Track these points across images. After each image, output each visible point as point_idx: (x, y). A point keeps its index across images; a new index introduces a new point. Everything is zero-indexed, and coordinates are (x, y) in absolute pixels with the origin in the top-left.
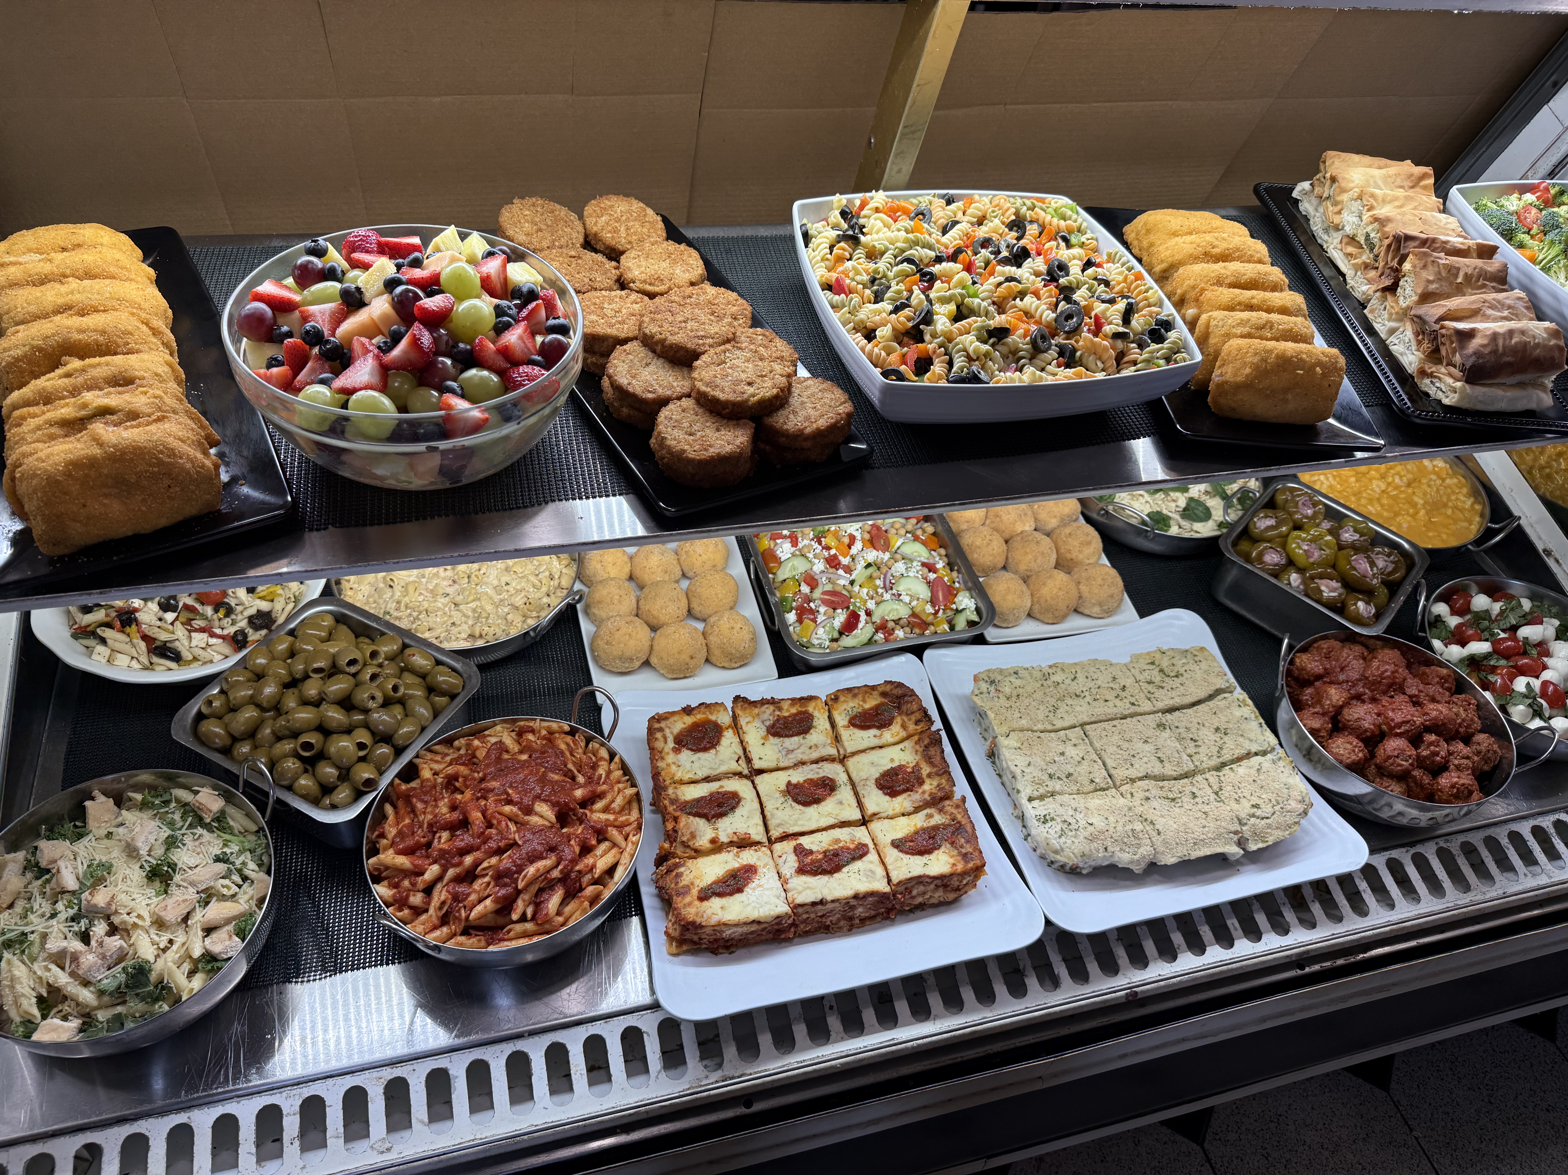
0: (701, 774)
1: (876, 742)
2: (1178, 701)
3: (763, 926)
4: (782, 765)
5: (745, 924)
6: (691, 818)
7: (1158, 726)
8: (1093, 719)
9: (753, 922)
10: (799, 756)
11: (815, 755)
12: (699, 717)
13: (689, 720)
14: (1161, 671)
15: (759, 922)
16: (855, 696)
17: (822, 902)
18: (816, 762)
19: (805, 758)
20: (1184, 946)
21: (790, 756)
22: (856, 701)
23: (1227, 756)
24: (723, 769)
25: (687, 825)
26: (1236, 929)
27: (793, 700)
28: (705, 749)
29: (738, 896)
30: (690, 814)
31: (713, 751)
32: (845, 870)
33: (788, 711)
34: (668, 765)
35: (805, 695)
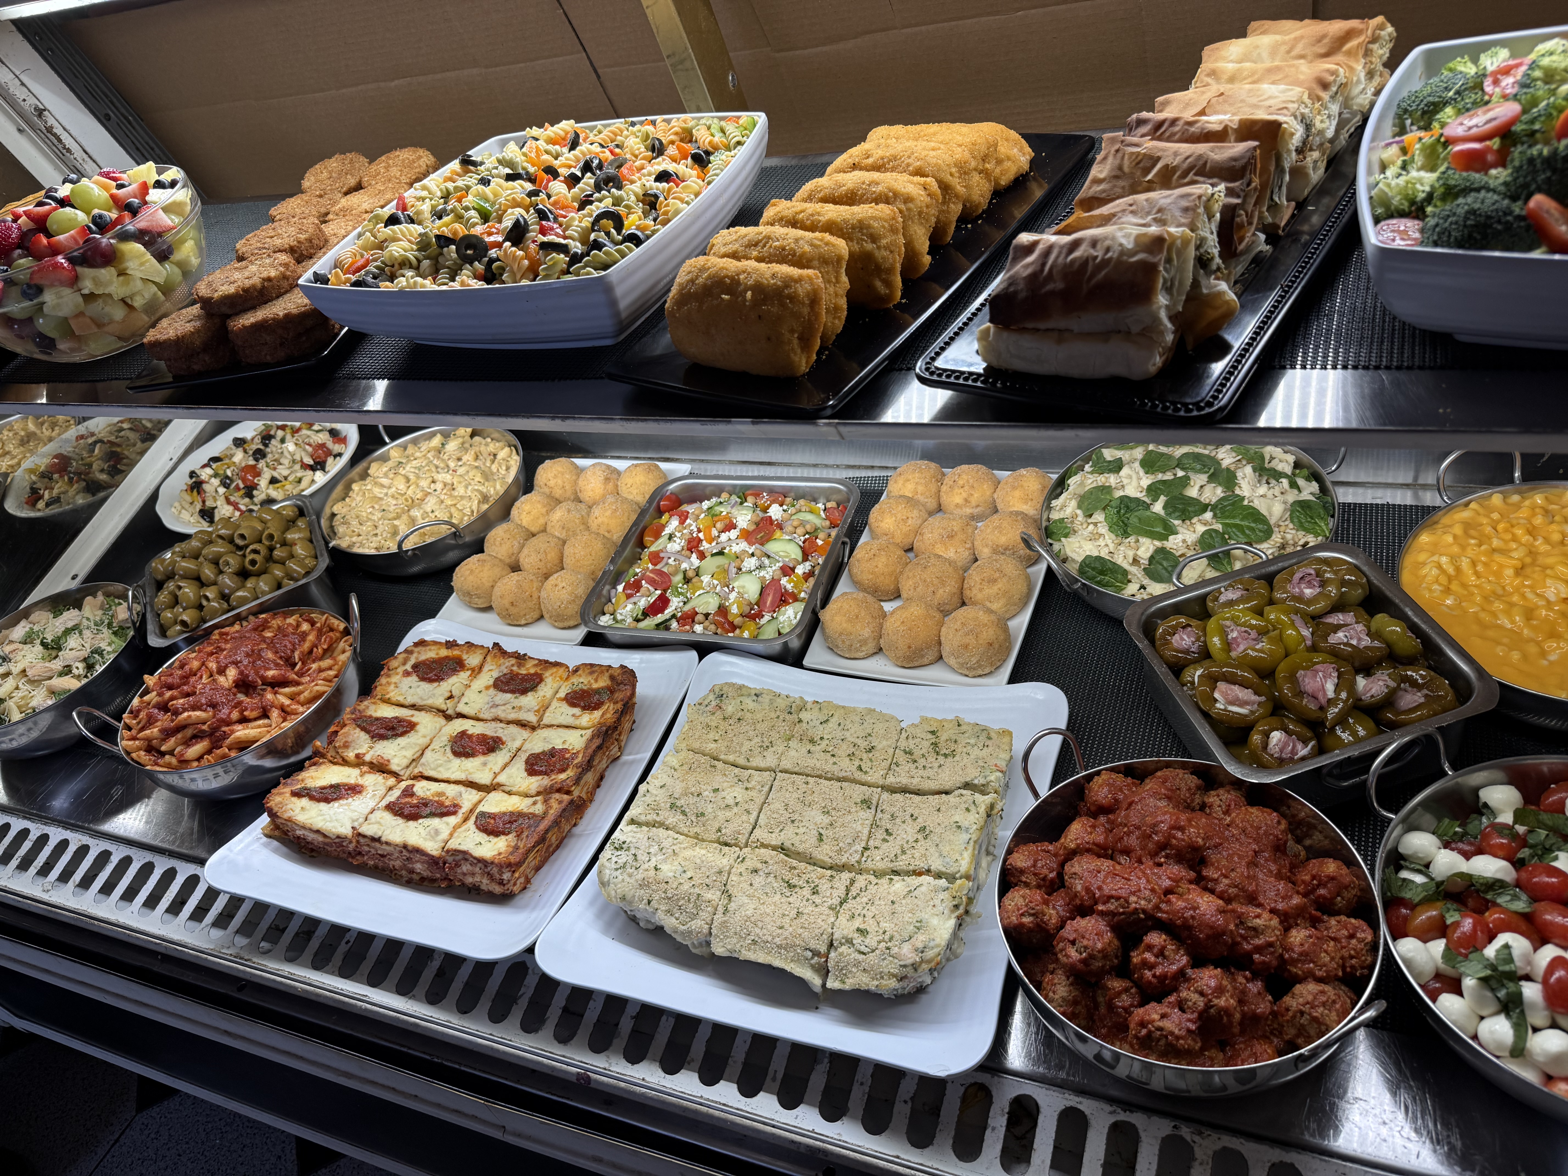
0: (410, 700)
1: (570, 721)
2: (915, 783)
3: (327, 840)
4: (481, 716)
5: (311, 830)
6: (358, 730)
7: (864, 801)
8: (796, 769)
9: (318, 832)
10: (500, 712)
11: (513, 716)
12: (456, 652)
13: (444, 652)
14: (935, 744)
15: (325, 836)
16: (591, 673)
17: (378, 840)
18: (509, 722)
19: (502, 715)
20: (697, 1065)
21: (493, 710)
22: (590, 678)
23: (901, 865)
24: (429, 702)
25: (347, 734)
26: (774, 1079)
27: (540, 660)
28: (430, 681)
29: (323, 806)
30: (359, 726)
31: (436, 684)
32: (420, 821)
33: (529, 668)
34: (389, 683)
35: (552, 660)
